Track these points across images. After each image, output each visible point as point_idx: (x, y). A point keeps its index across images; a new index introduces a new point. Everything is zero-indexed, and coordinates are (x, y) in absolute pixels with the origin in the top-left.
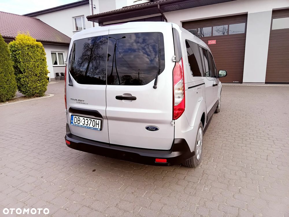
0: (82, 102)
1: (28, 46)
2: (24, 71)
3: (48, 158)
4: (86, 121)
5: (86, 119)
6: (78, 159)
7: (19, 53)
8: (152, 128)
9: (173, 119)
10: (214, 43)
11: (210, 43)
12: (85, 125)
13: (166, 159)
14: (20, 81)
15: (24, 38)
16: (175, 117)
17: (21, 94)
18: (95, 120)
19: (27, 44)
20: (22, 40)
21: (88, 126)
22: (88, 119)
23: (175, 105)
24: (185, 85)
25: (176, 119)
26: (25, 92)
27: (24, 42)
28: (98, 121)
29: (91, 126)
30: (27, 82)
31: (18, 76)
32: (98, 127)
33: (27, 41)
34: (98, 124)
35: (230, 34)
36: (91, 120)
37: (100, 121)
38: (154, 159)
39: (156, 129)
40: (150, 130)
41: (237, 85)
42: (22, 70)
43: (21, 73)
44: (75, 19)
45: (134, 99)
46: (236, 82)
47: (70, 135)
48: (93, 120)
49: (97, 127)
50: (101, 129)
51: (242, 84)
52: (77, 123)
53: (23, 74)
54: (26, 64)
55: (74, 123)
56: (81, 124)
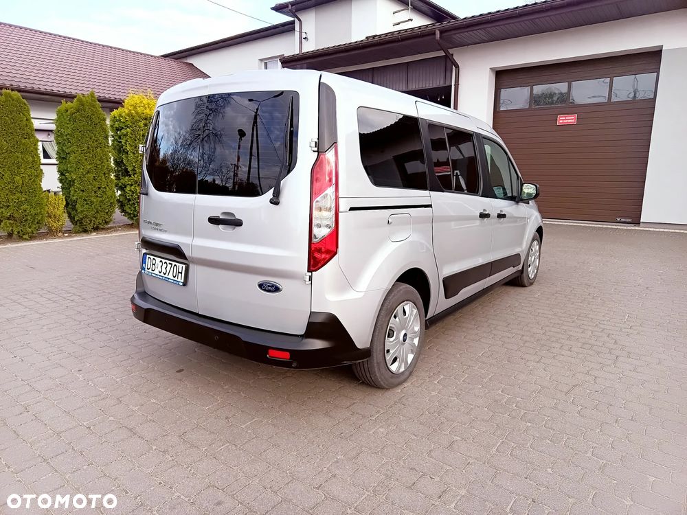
0: (159, 227)
1: (146, 119)
2: (133, 170)
3: (110, 340)
4: (164, 266)
5: (164, 261)
6: (163, 347)
7: (127, 133)
8: (269, 286)
9: (310, 270)
10: (573, 121)
11: (561, 121)
12: (162, 274)
13: (288, 353)
14: (124, 191)
15: (141, 102)
16: (314, 266)
17: (126, 220)
18: (177, 264)
19: (144, 116)
20: (135, 107)
21: (166, 276)
22: (168, 262)
23: (314, 241)
24: (341, 201)
25: (316, 270)
26: (132, 215)
27: (139, 110)
28: (181, 265)
29: (171, 276)
30: (137, 195)
31: (122, 181)
32: (181, 279)
33: (146, 108)
34: (181, 273)
35: (614, 99)
36: (172, 264)
37: (184, 266)
38: (265, 349)
39: (277, 289)
40: (265, 290)
41: (625, 228)
42: (130, 169)
43: (126, 173)
44: (266, 63)
45: (238, 223)
46: (623, 220)
47: (143, 294)
48: (174, 263)
49: (179, 280)
50: (185, 284)
51: (639, 226)
52: (150, 270)
53: (130, 176)
54: (138, 157)
55: (146, 269)
56: (156, 272)
